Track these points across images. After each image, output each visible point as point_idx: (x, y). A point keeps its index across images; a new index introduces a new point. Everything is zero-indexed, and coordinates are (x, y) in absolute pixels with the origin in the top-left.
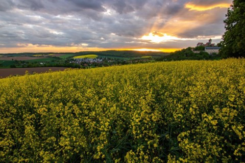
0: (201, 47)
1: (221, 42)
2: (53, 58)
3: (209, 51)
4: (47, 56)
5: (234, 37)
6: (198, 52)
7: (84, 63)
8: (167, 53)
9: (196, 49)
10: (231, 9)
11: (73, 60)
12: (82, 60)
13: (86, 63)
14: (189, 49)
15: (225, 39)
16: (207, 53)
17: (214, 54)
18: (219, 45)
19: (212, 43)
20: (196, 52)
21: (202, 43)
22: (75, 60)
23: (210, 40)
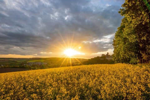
0: (104, 57)
1: (113, 54)
2: (13, 61)
3: (109, 59)
4: (7, 60)
5: (119, 53)
6: (103, 59)
7: (34, 65)
8: (86, 59)
9: (102, 57)
10: (114, 39)
11: (26, 63)
12: (33, 63)
13: (35, 65)
14: (98, 57)
15: (115, 53)
16: (107, 60)
17: (111, 60)
18: (113, 56)
19: (109, 54)
20: (101, 59)
21: (104, 55)
22: (29, 63)
23: (108, 53)
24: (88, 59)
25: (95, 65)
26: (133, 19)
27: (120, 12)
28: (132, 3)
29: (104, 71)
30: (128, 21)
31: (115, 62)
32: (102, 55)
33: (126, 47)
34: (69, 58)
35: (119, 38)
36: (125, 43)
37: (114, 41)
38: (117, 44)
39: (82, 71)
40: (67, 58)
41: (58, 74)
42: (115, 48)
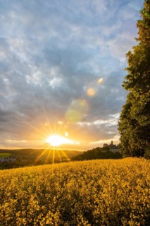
0: (106, 147)
3: (113, 151)
5: (128, 141)
6: (105, 151)
8: (78, 152)
9: (104, 149)
14: (98, 149)
15: (122, 141)
17: (118, 153)
18: (120, 146)
19: (114, 144)
20: (103, 151)
21: (107, 144)
23: (112, 142)
24: (83, 151)
25: (93, 161)
26: (140, 94)
27: (123, 86)
28: (137, 75)
29: (106, 169)
30: (134, 98)
31: (124, 155)
32: (104, 145)
33: (136, 133)
34: (52, 150)
35: (125, 120)
36: (134, 127)
37: (120, 124)
38: (124, 129)
39: (71, 171)
40: (48, 150)
41: (31, 176)
42: (122, 134)
